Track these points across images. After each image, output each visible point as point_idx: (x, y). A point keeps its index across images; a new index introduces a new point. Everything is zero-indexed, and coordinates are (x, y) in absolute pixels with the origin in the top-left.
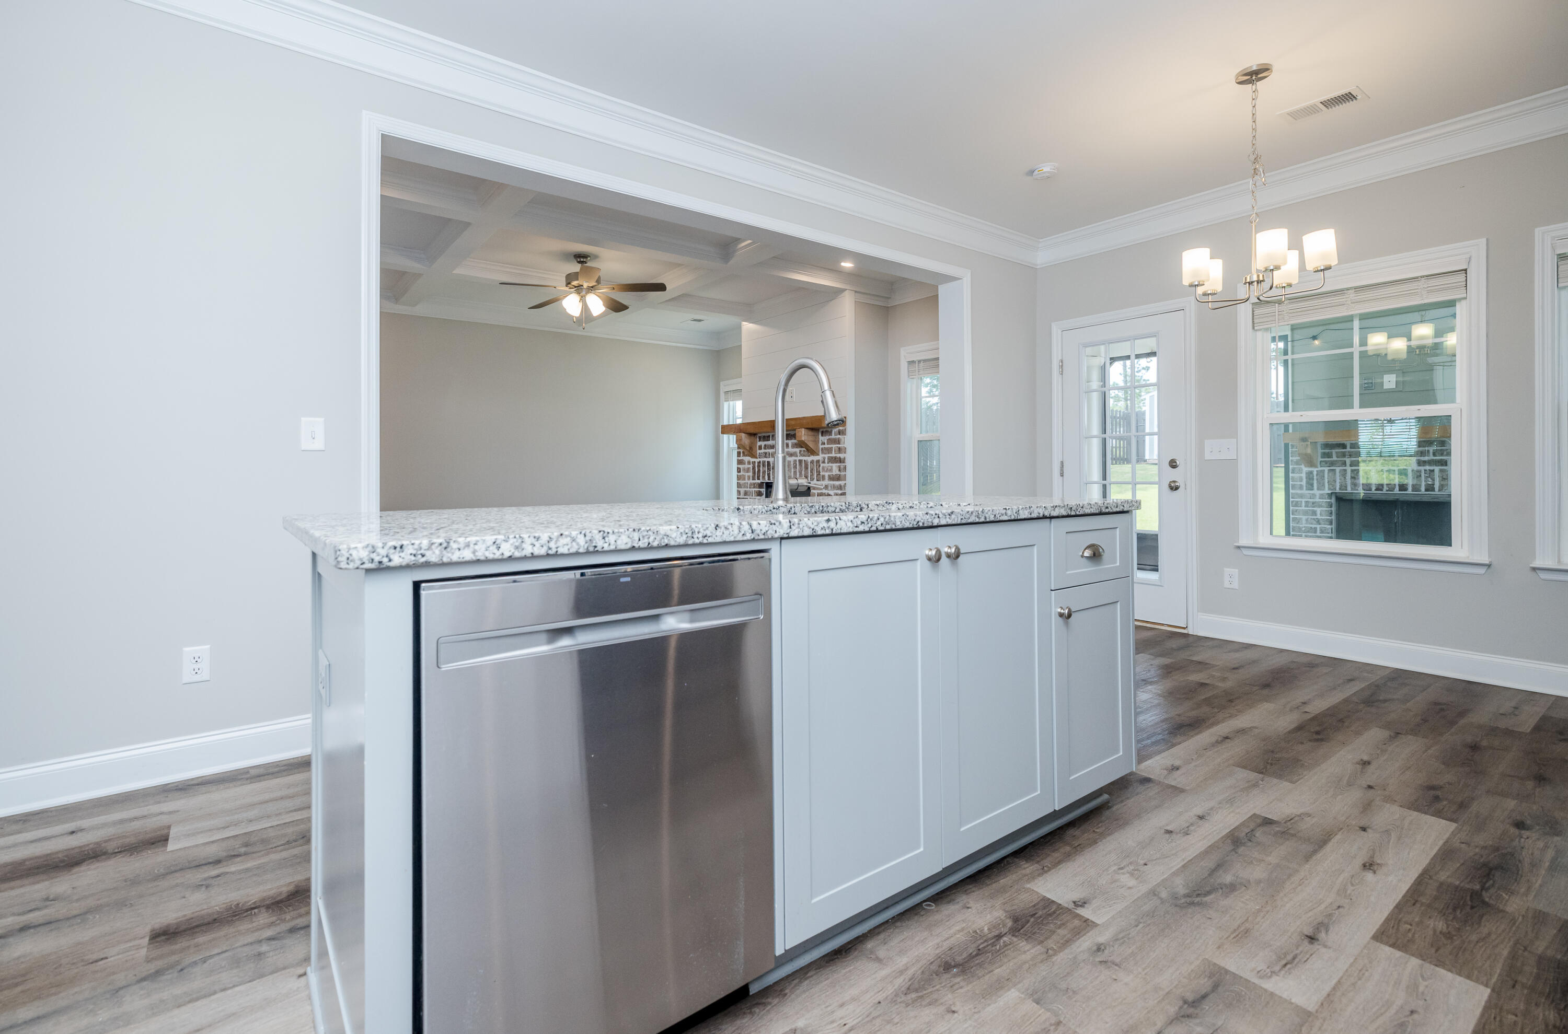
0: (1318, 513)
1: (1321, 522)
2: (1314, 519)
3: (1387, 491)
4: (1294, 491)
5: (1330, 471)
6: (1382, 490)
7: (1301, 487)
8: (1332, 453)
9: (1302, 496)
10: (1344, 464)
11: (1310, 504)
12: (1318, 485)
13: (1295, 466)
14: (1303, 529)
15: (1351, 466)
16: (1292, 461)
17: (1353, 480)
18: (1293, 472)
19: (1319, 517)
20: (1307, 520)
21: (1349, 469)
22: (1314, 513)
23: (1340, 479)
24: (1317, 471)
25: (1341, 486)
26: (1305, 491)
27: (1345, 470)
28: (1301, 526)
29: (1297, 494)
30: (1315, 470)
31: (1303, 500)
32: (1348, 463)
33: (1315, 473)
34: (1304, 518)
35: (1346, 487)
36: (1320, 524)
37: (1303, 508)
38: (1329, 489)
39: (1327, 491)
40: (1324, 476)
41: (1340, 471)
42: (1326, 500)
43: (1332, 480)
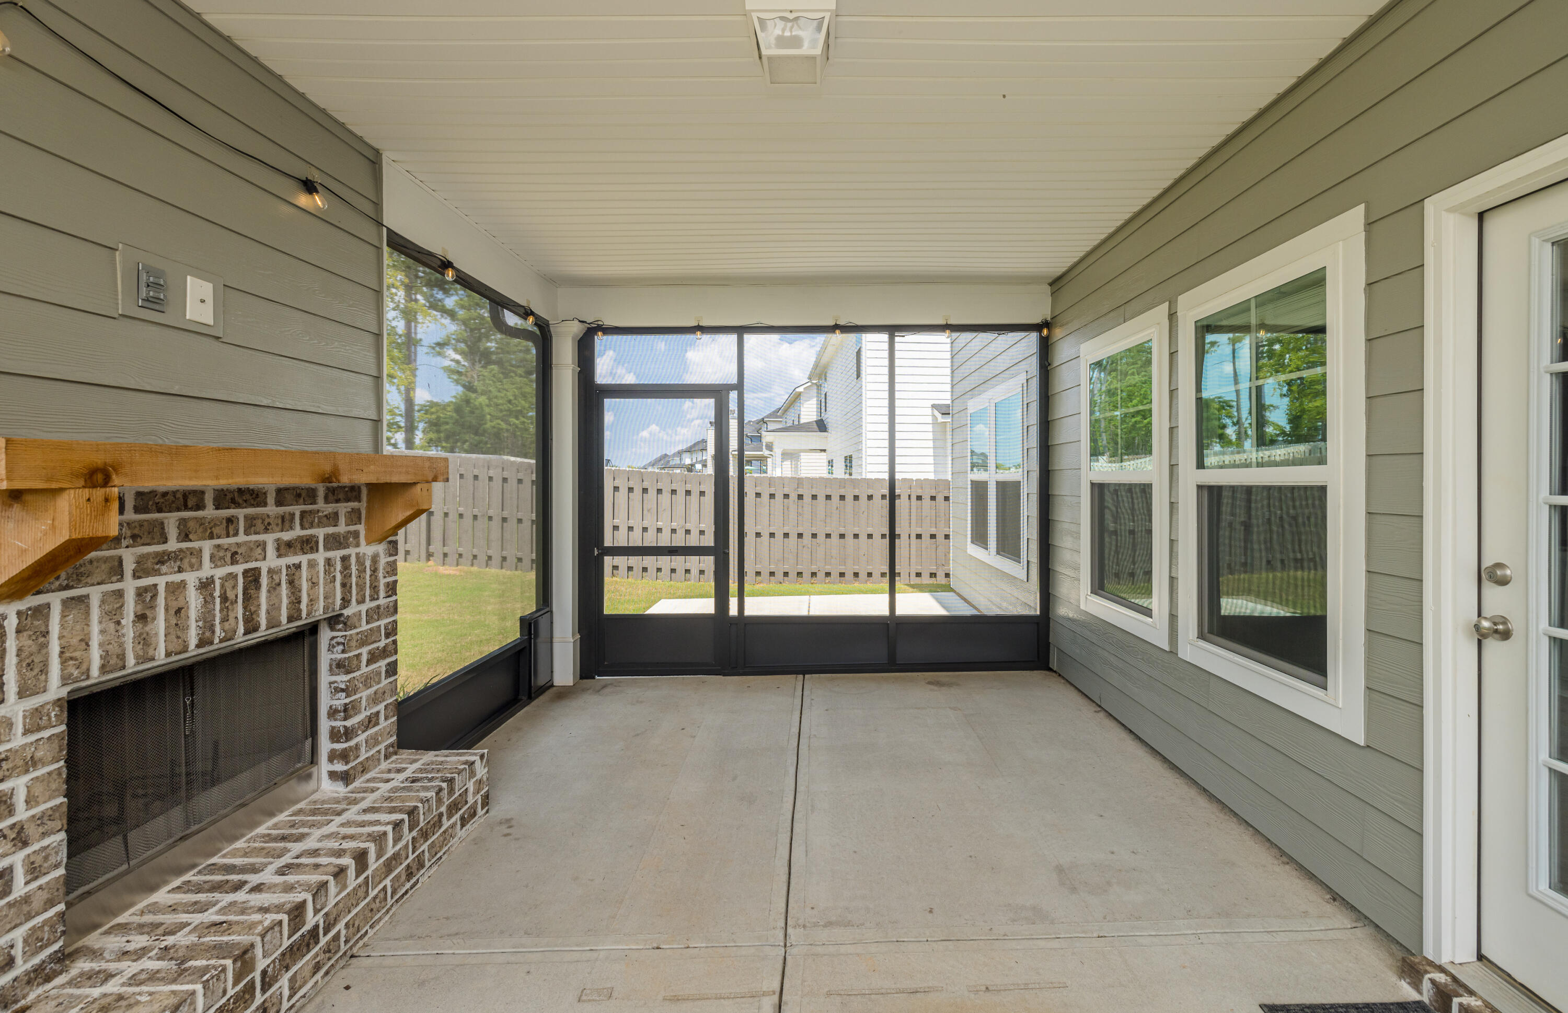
0: (20, 799)
1: (30, 831)
3: (221, 641)
5: (69, 604)
6: (212, 643)
10: (118, 570)
12: (21, 678)
15: (136, 576)
17: (139, 625)
19: (21, 816)
21: (130, 587)
23: (103, 633)
25: (105, 657)
27: (120, 594)
30: (9, 610)
32: (129, 566)
33: (11, 621)
35: (122, 657)
36: (24, 846)
38: (66, 680)
39: (56, 692)
40: (46, 634)
41: (103, 602)
42: (46, 734)
43: (75, 641)
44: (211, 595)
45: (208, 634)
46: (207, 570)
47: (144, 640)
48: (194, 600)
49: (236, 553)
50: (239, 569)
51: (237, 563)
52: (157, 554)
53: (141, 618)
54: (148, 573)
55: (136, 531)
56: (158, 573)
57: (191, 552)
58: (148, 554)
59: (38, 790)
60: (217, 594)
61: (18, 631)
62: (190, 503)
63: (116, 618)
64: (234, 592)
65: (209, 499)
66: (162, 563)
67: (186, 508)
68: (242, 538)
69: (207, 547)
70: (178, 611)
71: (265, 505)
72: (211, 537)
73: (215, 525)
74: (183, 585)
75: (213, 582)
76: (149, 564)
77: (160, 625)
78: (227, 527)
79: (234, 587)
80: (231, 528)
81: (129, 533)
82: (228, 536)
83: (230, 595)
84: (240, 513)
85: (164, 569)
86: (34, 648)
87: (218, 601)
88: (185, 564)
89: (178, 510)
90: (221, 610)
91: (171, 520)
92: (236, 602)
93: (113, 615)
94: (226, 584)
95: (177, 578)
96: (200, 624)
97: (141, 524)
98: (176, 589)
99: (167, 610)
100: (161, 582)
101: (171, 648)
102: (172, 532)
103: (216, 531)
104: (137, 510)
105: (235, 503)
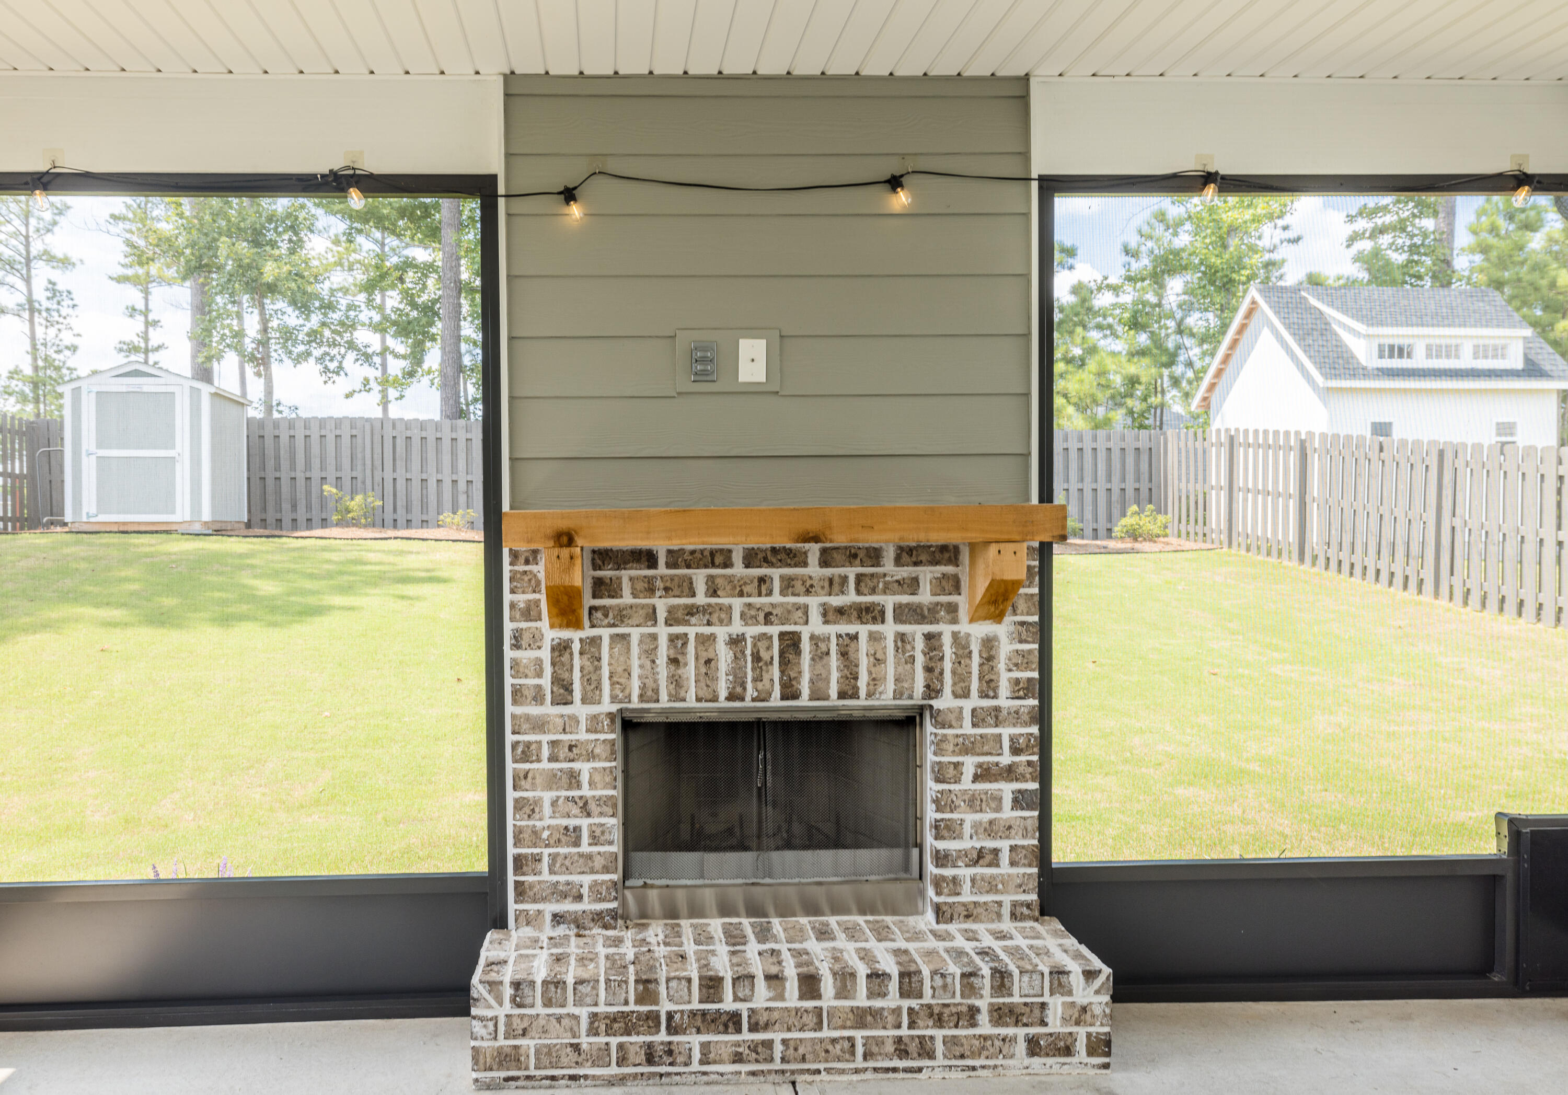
0: (585, 778)
1: (592, 806)
2: (573, 800)
3: (753, 700)
4: (519, 710)
5: (615, 638)
6: (743, 699)
7: (538, 698)
8: (619, 579)
9: (540, 725)
10: (652, 616)
11: (563, 752)
12: (584, 688)
13: (523, 625)
14: (545, 835)
15: (668, 623)
16: (513, 606)
17: (672, 668)
18: (516, 646)
19: (586, 791)
20: (554, 803)
21: (663, 632)
22: (573, 779)
23: (641, 667)
24: (581, 640)
25: (643, 687)
26: (548, 710)
27: (654, 637)
28: (539, 824)
29: (528, 718)
30: (575, 636)
31: (545, 738)
32: (662, 615)
33: (576, 647)
34: (547, 797)
35: (656, 691)
36: (589, 815)
37: (545, 765)
38: (614, 699)
39: (607, 706)
40: (599, 659)
41: (641, 642)
42: (602, 737)
43: (620, 669)
44: (743, 652)
45: (739, 690)
46: (737, 627)
47: (676, 682)
48: (724, 655)
49: (771, 613)
50: (774, 630)
51: (772, 624)
52: (686, 606)
53: (674, 661)
54: (678, 622)
55: (668, 584)
56: (687, 623)
57: (721, 608)
58: (679, 606)
59: (597, 778)
60: (748, 652)
61: (581, 653)
62: (718, 559)
63: (652, 657)
64: (769, 653)
65: (737, 558)
66: (692, 615)
67: (713, 565)
68: (776, 598)
69: (737, 603)
70: (708, 662)
71: (805, 564)
72: (741, 594)
73: (745, 583)
74: (712, 638)
75: (744, 639)
76: (680, 614)
77: (690, 671)
78: (759, 586)
79: (769, 648)
80: (764, 588)
81: (662, 586)
82: (760, 595)
83: (765, 655)
84: (776, 573)
85: (693, 620)
86: (591, 669)
87: (749, 659)
88: (714, 619)
89: (706, 567)
90: (753, 669)
91: (699, 576)
92: (771, 663)
93: (650, 653)
94: (759, 644)
95: (707, 630)
96: (731, 678)
97: (672, 578)
98: (706, 641)
99: (697, 658)
100: (691, 632)
101: (701, 694)
102: (701, 587)
103: (746, 589)
104: (668, 566)
105: (767, 562)
